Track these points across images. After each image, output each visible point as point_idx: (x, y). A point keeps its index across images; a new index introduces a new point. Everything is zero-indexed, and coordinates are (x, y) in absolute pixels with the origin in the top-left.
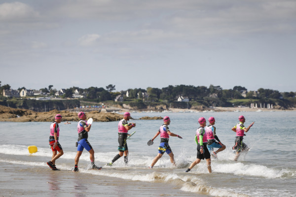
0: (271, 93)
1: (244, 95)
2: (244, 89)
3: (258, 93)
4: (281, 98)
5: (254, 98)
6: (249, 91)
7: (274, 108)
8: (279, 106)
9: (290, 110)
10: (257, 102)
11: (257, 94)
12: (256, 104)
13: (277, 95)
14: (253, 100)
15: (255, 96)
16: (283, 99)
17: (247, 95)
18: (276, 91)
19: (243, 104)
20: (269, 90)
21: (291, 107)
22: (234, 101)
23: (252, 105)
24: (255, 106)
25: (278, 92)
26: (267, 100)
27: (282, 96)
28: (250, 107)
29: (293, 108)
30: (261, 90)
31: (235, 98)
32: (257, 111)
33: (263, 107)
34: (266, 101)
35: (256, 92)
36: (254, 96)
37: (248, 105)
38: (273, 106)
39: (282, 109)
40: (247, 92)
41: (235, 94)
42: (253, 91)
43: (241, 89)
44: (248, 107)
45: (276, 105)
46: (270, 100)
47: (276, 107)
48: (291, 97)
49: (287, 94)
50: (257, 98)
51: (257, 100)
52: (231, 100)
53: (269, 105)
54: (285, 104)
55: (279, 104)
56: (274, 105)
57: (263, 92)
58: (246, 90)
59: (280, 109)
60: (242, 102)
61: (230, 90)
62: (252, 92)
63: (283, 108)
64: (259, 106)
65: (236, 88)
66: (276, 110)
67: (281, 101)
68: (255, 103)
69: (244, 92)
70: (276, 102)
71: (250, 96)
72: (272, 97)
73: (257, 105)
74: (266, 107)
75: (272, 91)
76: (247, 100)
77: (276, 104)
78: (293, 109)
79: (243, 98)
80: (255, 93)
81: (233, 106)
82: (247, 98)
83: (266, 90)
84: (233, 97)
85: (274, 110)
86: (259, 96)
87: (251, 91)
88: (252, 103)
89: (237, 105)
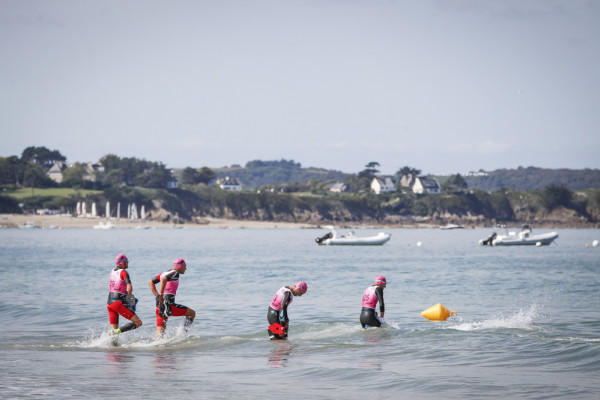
0: (142, 172)
1: (57, 177)
2: (57, 156)
3: (101, 169)
4: (173, 185)
5: (89, 185)
6: (71, 162)
7: (149, 217)
8: (164, 213)
9: (198, 222)
10: (96, 199)
11: (98, 174)
12: (94, 205)
13: (160, 176)
14: (85, 193)
15: (92, 178)
16: (177, 191)
17: (64, 175)
18: (155, 165)
19: (54, 206)
20: (133, 159)
21: (202, 215)
22: (25, 193)
23: (81, 207)
24: (89, 210)
25: (163, 166)
26: (128, 191)
27: (174, 180)
28: (75, 215)
29: (209, 218)
30: (110, 162)
31: (29, 186)
32: (96, 227)
33: (114, 214)
34: (124, 195)
35: (95, 166)
36: (88, 178)
37: (69, 206)
38: (146, 210)
39: (175, 222)
40: (64, 167)
41: (27, 173)
42: (85, 165)
43: (48, 156)
44: (68, 215)
45: (155, 209)
46: (136, 192)
47: (154, 214)
48: (201, 185)
49: (189, 173)
50: (98, 185)
51: (95, 192)
52: (14, 189)
53: (134, 207)
54: (184, 206)
55: (164, 207)
56: (150, 206)
57: (115, 167)
58: (63, 159)
59: (167, 219)
60: (49, 199)
61: (12, 160)
62: (82, 168)
63: (176, 217)
64: (101, 212)
65: (29, 152)
66: (154, 225)
67: (171, 195)
68: (89, 200)
69: (57, 166)
70: (155, 198)
71: (76, 178)
72: (145, 182)
73: (98, 208)
74: (124, 214)
75: (144, 165)
76: (66, 193)
77: (157, 203)
78: (207, 223)
79: (52, 184)
80: (90, 169)
81: (19, 211)
82: (66, 185)
83: (125, 159)
84: (21, 182)
85: (148, 224)
86: (104, 181)
87: (77, 164)
88: (82, 200)
89: (33, 205)
